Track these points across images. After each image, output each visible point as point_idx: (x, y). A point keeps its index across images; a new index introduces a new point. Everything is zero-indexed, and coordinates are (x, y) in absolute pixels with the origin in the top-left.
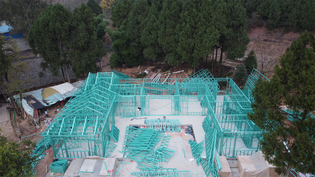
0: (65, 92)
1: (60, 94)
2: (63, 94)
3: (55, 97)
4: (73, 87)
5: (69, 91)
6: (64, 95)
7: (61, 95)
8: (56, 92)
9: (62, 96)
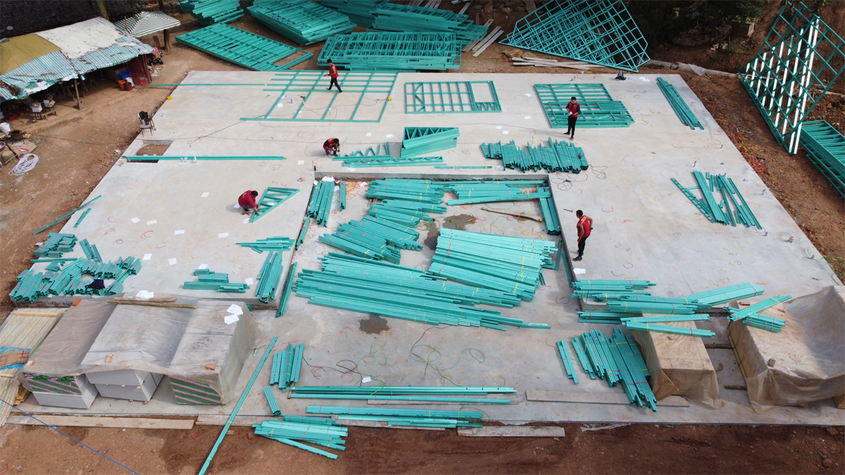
0: (84, 50)
1: (67, 58)
2: (79, 56)
3: (46, 68)
4: (116, 35)
5: (100, 49)
6: (82, 59)
7: (68, 62)
8: (50, 47)
9: (71, 64)
